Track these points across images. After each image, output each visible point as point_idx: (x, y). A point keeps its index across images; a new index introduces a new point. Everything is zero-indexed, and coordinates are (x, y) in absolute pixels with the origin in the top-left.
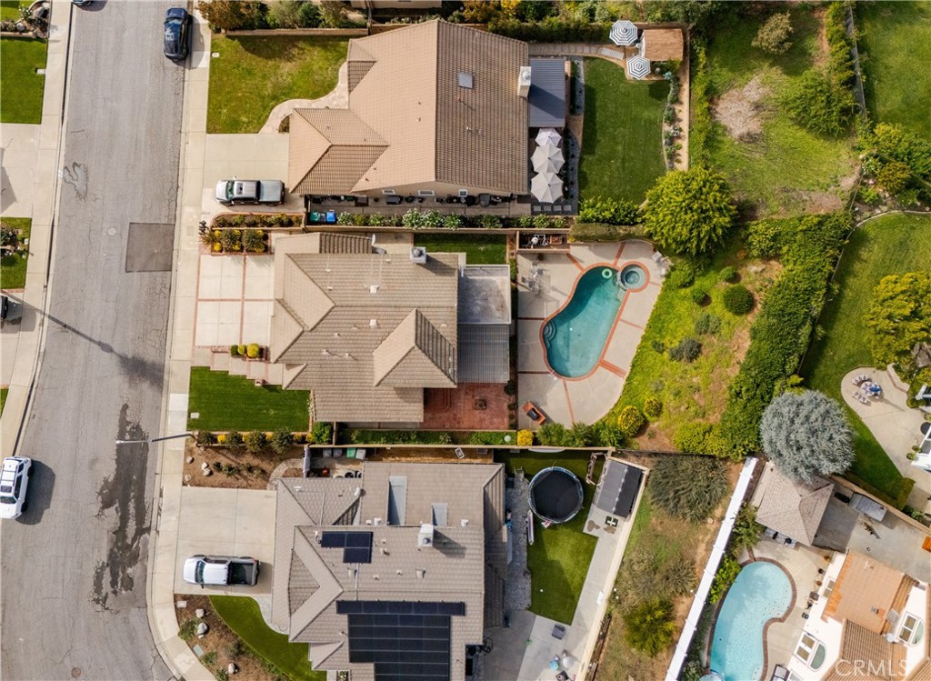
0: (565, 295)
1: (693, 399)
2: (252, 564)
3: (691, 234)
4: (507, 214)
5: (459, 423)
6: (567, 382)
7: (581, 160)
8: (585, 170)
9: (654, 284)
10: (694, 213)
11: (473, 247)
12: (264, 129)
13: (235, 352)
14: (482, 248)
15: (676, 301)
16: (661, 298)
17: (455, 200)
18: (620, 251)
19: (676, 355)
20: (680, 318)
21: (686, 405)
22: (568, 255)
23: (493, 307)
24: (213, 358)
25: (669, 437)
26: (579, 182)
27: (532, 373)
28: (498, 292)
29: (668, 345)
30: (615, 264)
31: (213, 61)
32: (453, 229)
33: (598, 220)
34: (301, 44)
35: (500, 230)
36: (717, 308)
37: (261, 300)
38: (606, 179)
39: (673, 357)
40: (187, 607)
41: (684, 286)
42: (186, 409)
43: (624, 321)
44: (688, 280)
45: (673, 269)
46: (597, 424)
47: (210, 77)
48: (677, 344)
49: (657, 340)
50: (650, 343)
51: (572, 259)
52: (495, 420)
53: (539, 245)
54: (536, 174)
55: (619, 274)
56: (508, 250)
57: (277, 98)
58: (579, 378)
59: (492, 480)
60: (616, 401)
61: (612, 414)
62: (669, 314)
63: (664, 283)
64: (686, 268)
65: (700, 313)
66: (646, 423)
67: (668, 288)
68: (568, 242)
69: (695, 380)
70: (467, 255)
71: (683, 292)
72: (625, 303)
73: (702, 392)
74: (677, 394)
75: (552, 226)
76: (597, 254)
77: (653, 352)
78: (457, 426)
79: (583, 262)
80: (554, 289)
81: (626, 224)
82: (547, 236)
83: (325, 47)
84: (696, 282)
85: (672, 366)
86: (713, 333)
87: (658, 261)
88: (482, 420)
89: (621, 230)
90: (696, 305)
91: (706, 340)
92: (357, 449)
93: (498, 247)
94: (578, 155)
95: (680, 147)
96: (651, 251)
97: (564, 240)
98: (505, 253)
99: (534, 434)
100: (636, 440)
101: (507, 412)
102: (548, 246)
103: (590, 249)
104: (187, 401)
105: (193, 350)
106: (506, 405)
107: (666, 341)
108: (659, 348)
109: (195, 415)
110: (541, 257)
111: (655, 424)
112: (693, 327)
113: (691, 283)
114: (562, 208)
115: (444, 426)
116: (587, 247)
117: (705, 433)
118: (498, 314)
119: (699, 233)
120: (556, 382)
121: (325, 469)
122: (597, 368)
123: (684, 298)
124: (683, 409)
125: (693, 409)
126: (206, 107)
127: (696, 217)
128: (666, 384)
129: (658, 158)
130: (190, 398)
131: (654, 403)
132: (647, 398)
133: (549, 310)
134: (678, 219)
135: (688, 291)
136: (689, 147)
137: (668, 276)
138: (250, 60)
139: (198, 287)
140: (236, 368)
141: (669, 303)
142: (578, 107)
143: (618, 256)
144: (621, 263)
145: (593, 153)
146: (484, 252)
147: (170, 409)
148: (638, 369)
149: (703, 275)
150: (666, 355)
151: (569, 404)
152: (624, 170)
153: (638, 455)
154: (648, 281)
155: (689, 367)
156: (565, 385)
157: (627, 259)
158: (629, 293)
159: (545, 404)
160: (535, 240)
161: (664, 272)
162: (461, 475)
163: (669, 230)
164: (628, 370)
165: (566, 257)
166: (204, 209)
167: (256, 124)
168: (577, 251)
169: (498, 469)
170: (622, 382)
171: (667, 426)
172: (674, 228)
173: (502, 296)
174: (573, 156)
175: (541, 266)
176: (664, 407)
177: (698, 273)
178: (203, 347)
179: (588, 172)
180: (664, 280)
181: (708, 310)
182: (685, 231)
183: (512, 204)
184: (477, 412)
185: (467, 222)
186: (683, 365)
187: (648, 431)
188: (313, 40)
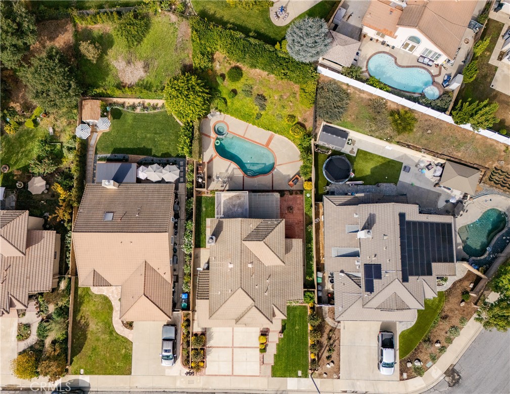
0: (230, 165)
1: (286, 99)
2: (382, 335)
3: (200, 96)
4: (184, 196)
5: (300, 222)
6: (277, 164)
7: (155, 156)
8: (160, 154)
9: (224, 118)
10: (190, 94)
11: (203, 215)
12: (130, 338)
13: (263, 350)
14: (204, 209)
15: (234, 107)
16: (232, 115)
17: (176, 225)
18: (206, 135)
19: (263, 107)
20: (243, 105)
21: (290, 102)
22: (208, 163)
23: (238, 201)
24: (267, 364)
25: (306, 111)
26: (168, 157)
27: (273, 182)
28: (230, 199)
29: (257, 112)
30: (213, 138)
31: (86, 373)
32: (194, 225)
33: (191, 146)
34: (78, 318)
35: (194, 199)
36: (238, 86)
37: (233, 336)
38: (166, 143)
39: (264, 109)
40: (406, 372)
41: (226, 103)
42: (296, 379)
43: (245, 134)
44: (223, 100)
45: (217, 108)
46: (300, 148)
47: (96, 374)
48: (257, 106)
49: (255, 117)
50: (256, 121)
51: (211, 161)
52: (298, 202)
53: (203, 178)
54: (163, 179)
55: (219, 136)
56: (205, 195)
57: (112, 332)
58: (275, 158)
59: (332, 202)
60: (287, 139)
61: (294, 141)
62: (241, 111)
63: (224, 113)
64: (216, 101)
65: (241, 95)
66: (299, 123)
67: (227, 111)
68: (201, 162)
69: (276, 98)
70: (208, 217)
71: (229, 104)
72: (235, 134)
73: (283, 94)
74: (283, 107)
75: (192, 171)
76: (208, 148)
77: (261, 119)
78: (302, 223)
79: (212, 155)
80: (227, 170)
81: (193, 131)
82: (197, 174)
83: (81, 303)
84: (224, 96)
85: (268, 110)
86: (251, 88)
87: (212, 116)
88: (299, 209)
89: (197, 133)
90: (237, 97)
91: (255, 92)
92: (317, 277)
93: (203, 201)
94: (152, 158)
95: (149, 104)
96: (207, 119)
97: (200, 165)
98: (207, 197)
99: (306, 181)
100: (308, 129)
101: (294, 195)
102: (204, 173)
103: (205, 151)
104: (291, 378)
105: (262, 376)
106: (290, 196)
107: (255, 113)
108: (259, 116)
109: (300, 373)
110: (210, 177)
111: (299, 119)
112: (248, 98)
113: (224, 99)
114: (182, 166)
115: (302, 230)
116: (204, 153)
117: (305, 92)
118: (242, 199)
119: (200, 92)
120: (277, 170)
121: (328, 295)
122: (270, 149)
123: (232, 103)
124: (291, 104)
125: (291, 99)
126: (115, 376)
127: (192, 93)
128: (278, 113)
129: (155, 115)
130: (290, 377)
131: (288, 119)
132: (285, 122)
133: (239, 173)
134: (192, 102)
135: (229, 101)
136: (149, 99)
137: (220, 111)
138: (86, 349)
139: (225, 376)
140: (272, 350)
141: (235, 111)
142: (124, 157)
143: (209, 137)
144: (213, 135)
145: (151, 150)
146: (206, 209)
147: (296, 389)
148: (270, 127)
149: (220, 92)
150: (263, 113)
151: (289, 163)
152: (161, 133)
153: (315, 127)
154: (223, 122)
155: (269, 101)
156: (279, 165)
157: (211, 132)
158: (229, 131)
159: (289, 175)
160: (200, 180)
161: (218, 113)
162: (330, 218)
163: (198, 108)
164: (270, 132)
165: (210, 164)
166: (178, 374)
167: (127, 344)
168: (206, 159)
169: (326, 199)
170: (277, 136)
171: (300, 112)
172: (197, 105)
173: (232, 197)
174: (152, 160)
175: (214, 177)
176: (290, 114)
177: (220, 95)
178: (260, 370)
179: (162, 152)
180: (222, 113)
181: (239, 91)
182: (199, 99)
183: (179, 194)
184: (294, 212)
185: (189, 217)
186: (268, 104)
187: (302, 122)
188: (76, 311)
